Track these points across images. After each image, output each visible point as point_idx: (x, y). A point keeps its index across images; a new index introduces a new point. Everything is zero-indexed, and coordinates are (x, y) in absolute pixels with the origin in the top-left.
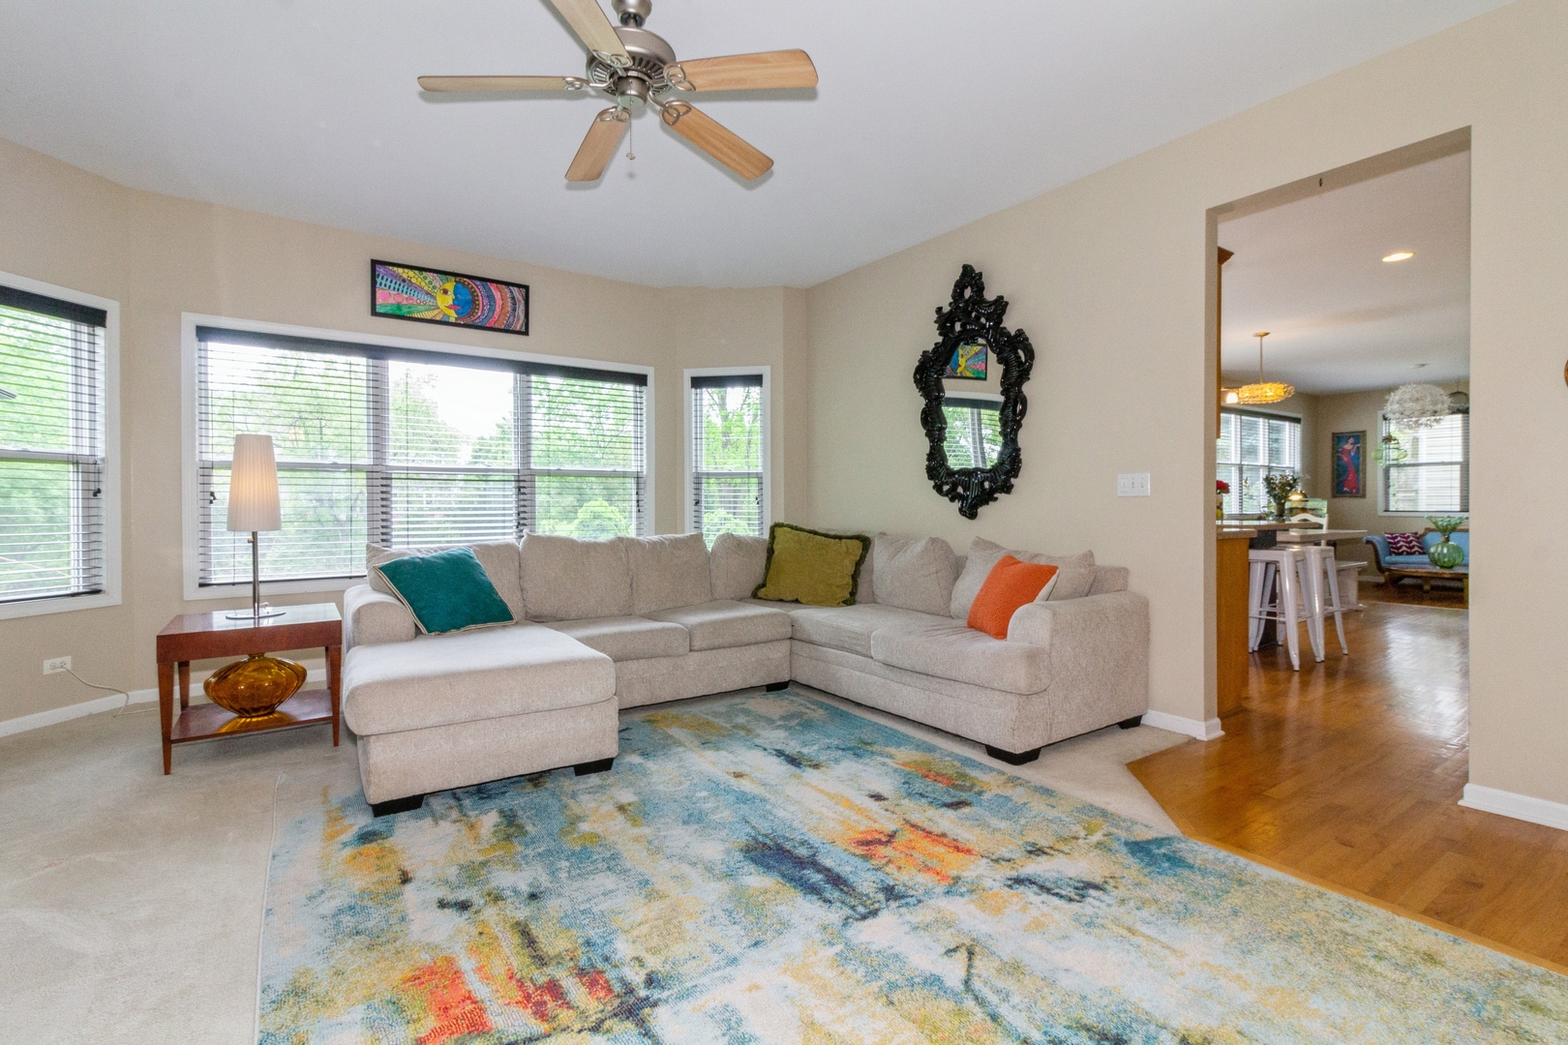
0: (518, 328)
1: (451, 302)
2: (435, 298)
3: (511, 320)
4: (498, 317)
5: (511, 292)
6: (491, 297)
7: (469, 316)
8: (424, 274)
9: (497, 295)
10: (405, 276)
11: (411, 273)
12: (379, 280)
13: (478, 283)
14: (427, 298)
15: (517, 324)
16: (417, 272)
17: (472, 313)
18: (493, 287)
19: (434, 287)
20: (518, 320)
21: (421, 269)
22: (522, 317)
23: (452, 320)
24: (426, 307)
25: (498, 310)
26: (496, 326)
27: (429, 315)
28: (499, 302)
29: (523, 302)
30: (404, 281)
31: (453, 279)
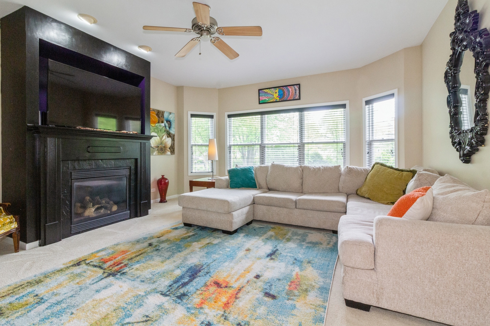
0: (297, 98)
1: (277, 95)
2: (273, 95)
3: (295, 96)
4: (291, 97)
5: (294, 87)
6: (289, 91)
7: (282, 99)
8: (271, 89)
9: (290, 90)
10: (266, 91)
11: (267, 90)
12: (260, 94)
13: (285, 87)
14: (272, 96)
15: (296, 97)
16: (269, 89)
17: (283, 96)
18: (289, 87)
19: (273, 92)
20: (297, 96)
21: (270, 88)
22: (298, 94)
23: (278, 100)
24: (271, 98)
25: (291, 94)
26: (290, 99)
27: (272, 101)
28: (291, 92)
29: (298, 89)
30: (266, 93)
31: (278, 88)
